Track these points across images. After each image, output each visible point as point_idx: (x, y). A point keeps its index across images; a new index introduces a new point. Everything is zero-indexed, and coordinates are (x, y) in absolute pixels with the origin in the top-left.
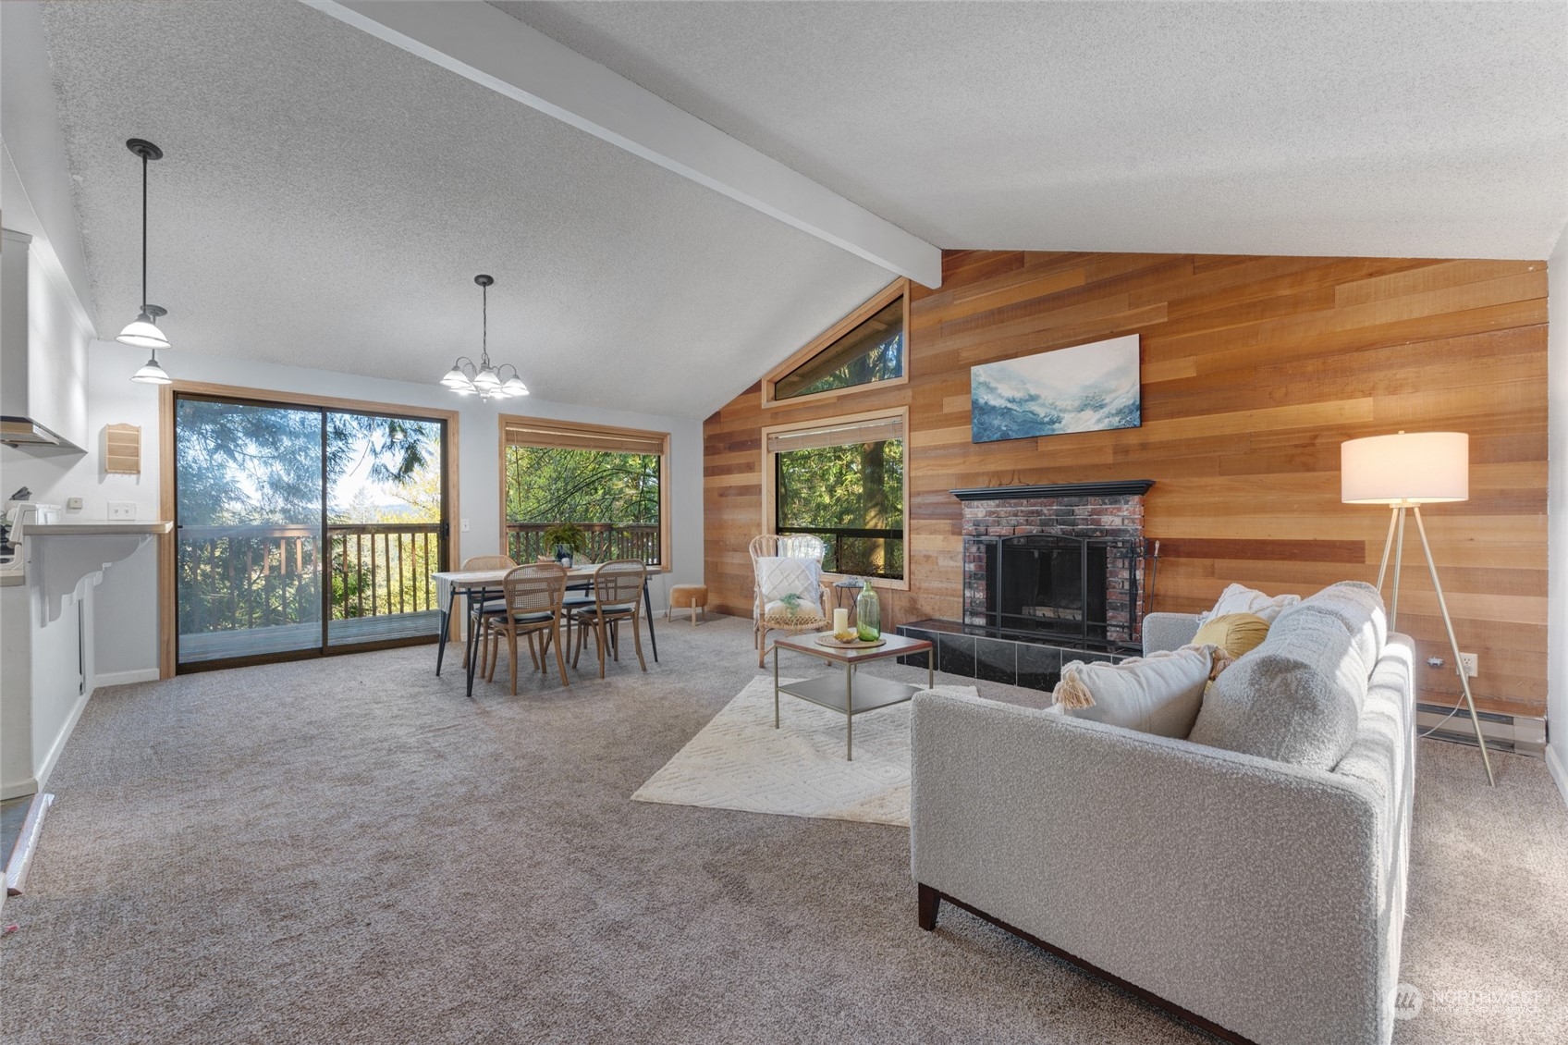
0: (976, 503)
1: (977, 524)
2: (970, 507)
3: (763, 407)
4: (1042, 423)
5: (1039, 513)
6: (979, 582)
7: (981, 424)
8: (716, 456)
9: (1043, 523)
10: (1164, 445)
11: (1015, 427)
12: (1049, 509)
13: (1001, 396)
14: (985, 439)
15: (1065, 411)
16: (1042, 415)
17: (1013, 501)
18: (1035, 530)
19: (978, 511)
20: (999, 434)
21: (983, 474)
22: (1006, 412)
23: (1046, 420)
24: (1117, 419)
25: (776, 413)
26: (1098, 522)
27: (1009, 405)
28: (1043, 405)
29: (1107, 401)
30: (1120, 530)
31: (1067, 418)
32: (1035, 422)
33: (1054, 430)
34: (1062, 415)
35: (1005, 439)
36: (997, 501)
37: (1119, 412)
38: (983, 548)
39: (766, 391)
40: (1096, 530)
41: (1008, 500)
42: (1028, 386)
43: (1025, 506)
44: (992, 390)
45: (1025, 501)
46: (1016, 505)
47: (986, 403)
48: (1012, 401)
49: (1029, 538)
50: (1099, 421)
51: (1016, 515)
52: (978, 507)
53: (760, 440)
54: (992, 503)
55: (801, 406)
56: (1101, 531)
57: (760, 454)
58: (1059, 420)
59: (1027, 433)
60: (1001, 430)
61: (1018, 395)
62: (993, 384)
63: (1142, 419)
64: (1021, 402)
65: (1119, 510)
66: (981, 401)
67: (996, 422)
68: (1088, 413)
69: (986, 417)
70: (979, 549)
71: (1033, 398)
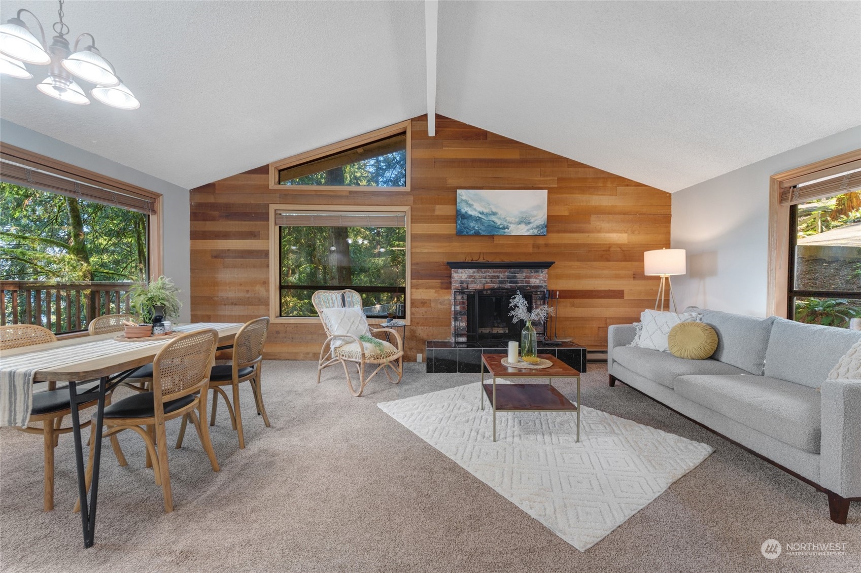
0: (460, 270)
1: (462, 282)
2: (458, 273)
3: (270, 188)
4: (499, 228)
5: (498, 277)
6: (462, 316)
7: (463, 224)
8: (207, 222)
9: (501, 282)
10: (554, 246)
11: (483, 228)
12: (503, 275)
13: (476, 211)
14: (465, 233)
15: (511, 223)
16: (499, 224)
17: (483, 270)
18: (496, 286)
19: (460, 275)
20: (473, 231)
21: (462, 253)
22: (478, 220)
23: (501, 226)
24: (536, 230)
25: (286, 195)
26: (528, 282)
27: (480, 216)
28: (499, 218)
29: (532, 221)
30: (539, 286)
31: (512, 227)
32: (495, 227)
33: (505, 233)
34: (509, 225)
35: (477, 234)
36: (474, 270)
37: (537, 227)
38: (465, 297)
39: (273, 176)
40: (528, 286)
41: (480, 269)
42: (491, 206)
43: (491, 273)
44: (470, 205)
45: (490, 270)
46: (485, 272)
47: (466, 212)
48: (482, 213)
49: (492, 289)
50: (528, 230)
51: (485, 278)
52: (462, 273)
53: (268, 214)
54: (471, 271)
55: (313, 193)
56: (530, 287)
57: (268, 225)
58: (507, 228)
59: (490, 232)
60: (474, 229)
61: (486, 211)
62: (471, 202)
63: (548, 232)
64: (487, 215)
65: (539, 276)
66: (463, 211)
67: (472, 224)
68: (523, 226)
69: (466, 220)
70: (463, 297)
71: (494, 214)
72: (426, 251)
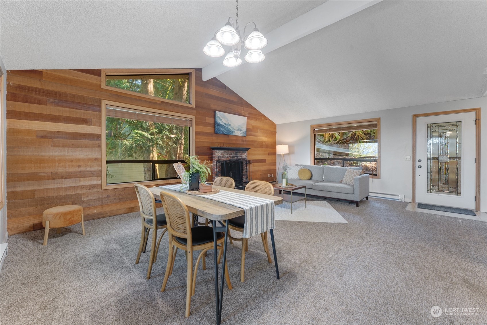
0: (218, 151)
1: (219, 157)
2: (217, 152)
3: (102, 87)
4: (231, 132)
5: (232, 154)
6: (219, 174)
7: (218, 128)
9: (233, 157)
10: (249, 141)
11: (226, 131)
12: (234, 153)
13: (223, 122)
14: (219, 133)
15: (235, 130)
16: (231, 130)
17: (227, 151)
18: (231, 158)
19: (218, 154)
20: (222, 132)
21: (217, 143)
22: (224, 127)
23: (232, 131)
24: (243, 134)
26: (241, 157)
27: (225, 125)
28: (231, 127)
29: (242, 130)
30: (245, 158)
31: (236, 132)
32: (229, 131)
33: (233, 134)
34: (235, 131)
35: (223, 134)
36: (223, 151)
37: (243, 133)
38: (220, 164)
39: (104, 78)
40: (241, 158)
41: (225, 151)
42: (229, 121)
43: (229, 152)
44: (221, 120)
45: (229, 151)
46: (227, 152)
47: (219, 123)
48: (225, 124)
49: (230, 160)
50: (241, 134)
51: (227, 155)
52: (219, 152)
53: (99, 107)
54: (222, 151)
56: (242, 158)
57: (101, 115)
59: (228, 133)
60: (222, 131)
61: (227, 123)
62: (221, 118)
63: (247, 135)
64: (227, 125)
65: (245, 154)
66: (218, 122)
67: (222, 129)
68: (239, 132)
69: (219, 127)
70: (219, 164)
71: (230, 125)
72: (202, 140)
